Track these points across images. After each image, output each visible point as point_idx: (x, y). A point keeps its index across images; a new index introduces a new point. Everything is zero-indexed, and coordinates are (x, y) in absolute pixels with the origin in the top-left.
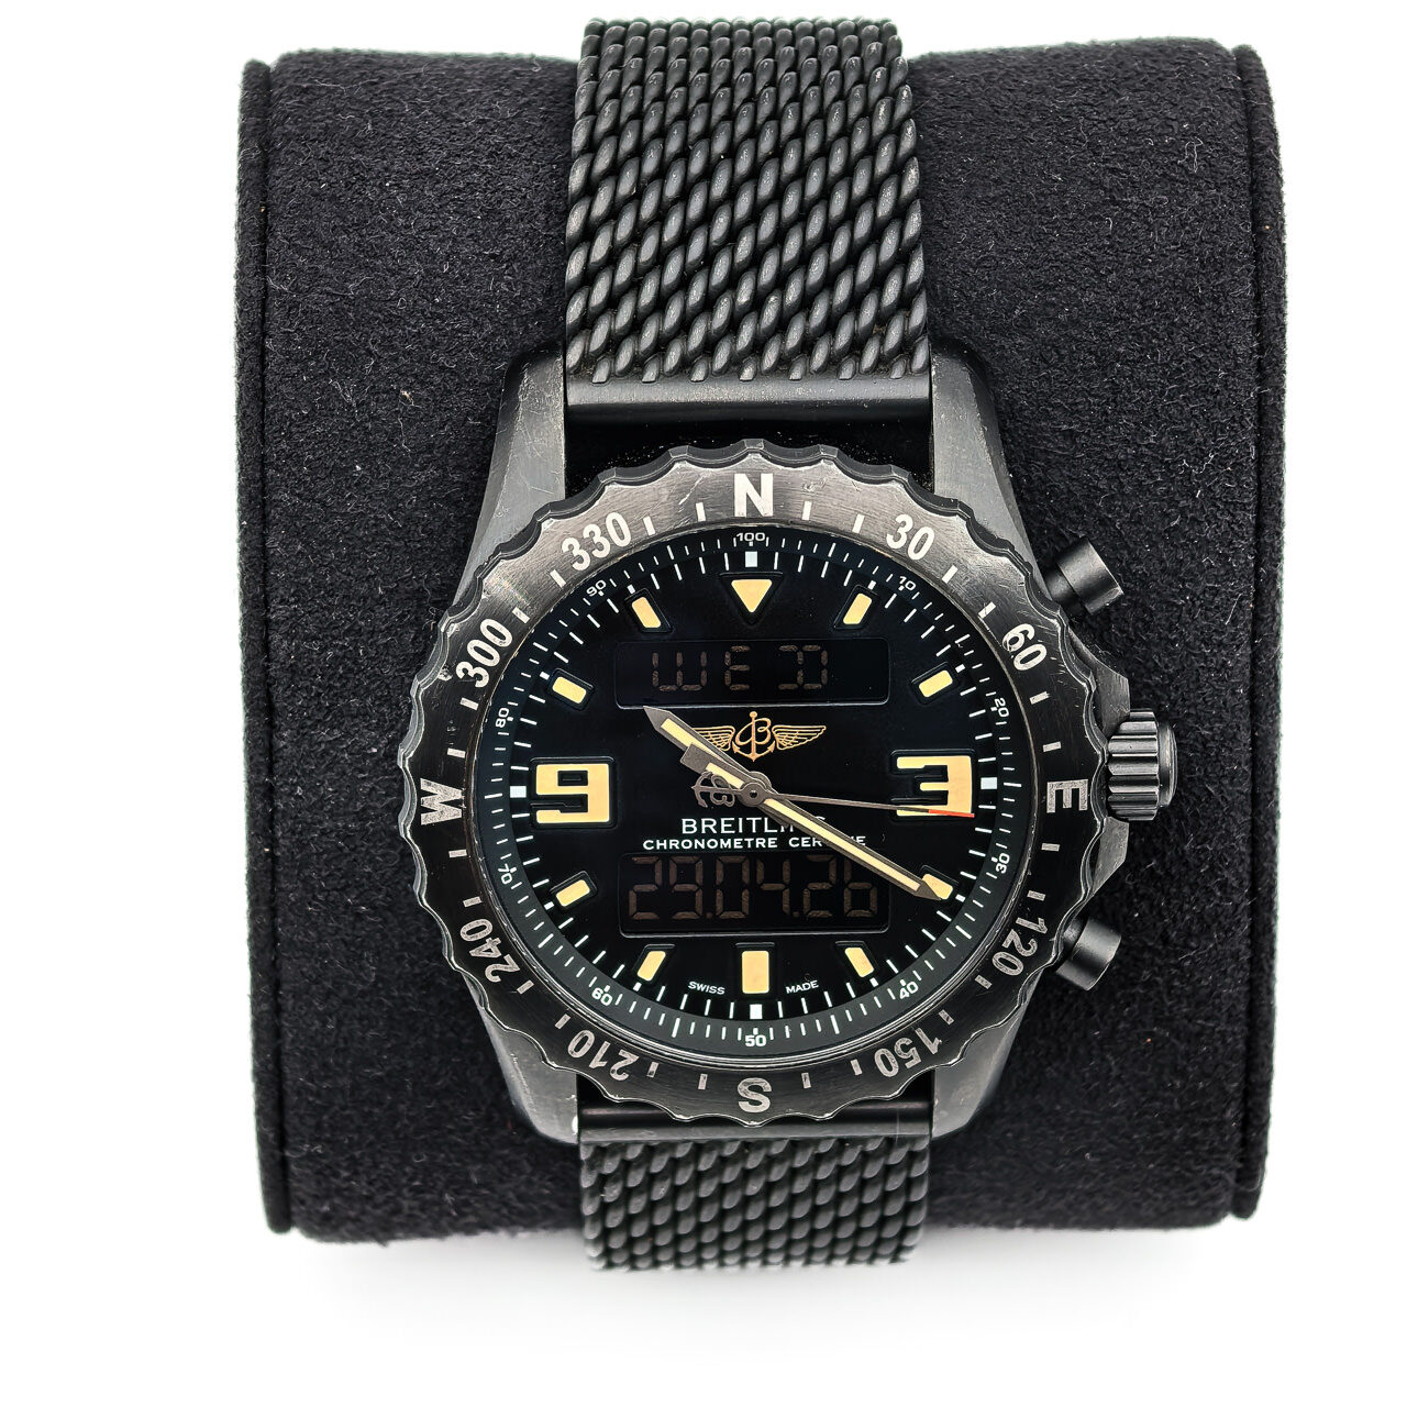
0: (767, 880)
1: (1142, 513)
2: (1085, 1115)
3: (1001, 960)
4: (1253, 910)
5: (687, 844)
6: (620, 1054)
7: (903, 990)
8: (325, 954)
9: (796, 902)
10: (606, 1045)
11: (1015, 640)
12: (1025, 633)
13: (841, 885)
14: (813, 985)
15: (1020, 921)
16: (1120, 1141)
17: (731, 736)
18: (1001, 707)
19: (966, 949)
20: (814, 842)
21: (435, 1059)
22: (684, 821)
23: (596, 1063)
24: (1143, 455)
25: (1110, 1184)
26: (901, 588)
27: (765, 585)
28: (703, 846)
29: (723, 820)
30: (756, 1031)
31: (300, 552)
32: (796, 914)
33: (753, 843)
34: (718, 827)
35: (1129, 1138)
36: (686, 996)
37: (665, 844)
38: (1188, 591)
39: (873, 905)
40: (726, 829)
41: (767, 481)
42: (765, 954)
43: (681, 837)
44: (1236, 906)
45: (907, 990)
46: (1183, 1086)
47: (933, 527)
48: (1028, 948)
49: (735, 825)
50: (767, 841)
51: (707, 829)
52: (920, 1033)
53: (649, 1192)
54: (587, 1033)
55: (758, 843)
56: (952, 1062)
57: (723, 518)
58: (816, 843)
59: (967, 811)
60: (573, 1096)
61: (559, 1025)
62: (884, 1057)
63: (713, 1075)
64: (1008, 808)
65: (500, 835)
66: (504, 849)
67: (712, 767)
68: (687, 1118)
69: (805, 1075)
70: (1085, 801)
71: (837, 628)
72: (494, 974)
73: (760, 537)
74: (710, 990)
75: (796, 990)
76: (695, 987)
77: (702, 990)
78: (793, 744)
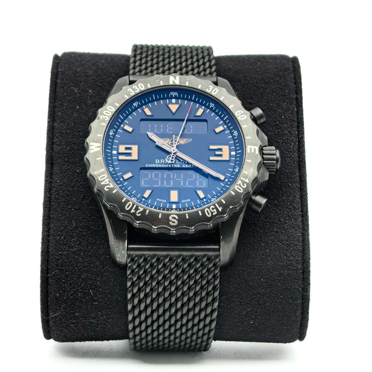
0: (177, 178)
1: (269, 121)
2: (261, 266)
3: (237, 188)
4: (302, 216)
5: (157, 166)
6: (139, 208)
8: (62, 220)
10: (135, 206)
13: (196, 179)
14: (189, 200)
15: (242, 178)
17: (168, 141)
18: (235, 133)
21: (90, 247)
22: (156, 160)
23: (133, 211)
24: (269, 108)
25: (268, 291)
26: (210, 107)
27: (177, 106)
28: (161, 166)
31: (62, 125)
32: (184, 186)
34: (165, 162)
35: (272, 273)
37: (151, 165)
38: (282, 139)
41: (178, 78)
42: (177, 192)
43: (155, 164)
45: (213, 200)
47: (218, 89)
48: (244, 185)
50: (177, 166)
52: (216, 204)
53: (145, 277)
54: (130, 203)
55: (175, 166)
56: (225, 215)
57: (167, 84)
58: (189, 166)
59: (228, 159)
60: (126, 231)
61: (123, 201)
62: (207, 211)
63: (163, 214)
64: (238, 157)
65: (110, 160)
66: (110, 164)
67: (163, 145)
68: (156, 227)
69: (187, 215)
70: (257, 152)
71: (194, 116)
72: (107, 188)
73: (176, 94)
74: (162, 201)
75: (184, 201)
76: (158, 200)
77: (160, 201)
78: (184, 143)
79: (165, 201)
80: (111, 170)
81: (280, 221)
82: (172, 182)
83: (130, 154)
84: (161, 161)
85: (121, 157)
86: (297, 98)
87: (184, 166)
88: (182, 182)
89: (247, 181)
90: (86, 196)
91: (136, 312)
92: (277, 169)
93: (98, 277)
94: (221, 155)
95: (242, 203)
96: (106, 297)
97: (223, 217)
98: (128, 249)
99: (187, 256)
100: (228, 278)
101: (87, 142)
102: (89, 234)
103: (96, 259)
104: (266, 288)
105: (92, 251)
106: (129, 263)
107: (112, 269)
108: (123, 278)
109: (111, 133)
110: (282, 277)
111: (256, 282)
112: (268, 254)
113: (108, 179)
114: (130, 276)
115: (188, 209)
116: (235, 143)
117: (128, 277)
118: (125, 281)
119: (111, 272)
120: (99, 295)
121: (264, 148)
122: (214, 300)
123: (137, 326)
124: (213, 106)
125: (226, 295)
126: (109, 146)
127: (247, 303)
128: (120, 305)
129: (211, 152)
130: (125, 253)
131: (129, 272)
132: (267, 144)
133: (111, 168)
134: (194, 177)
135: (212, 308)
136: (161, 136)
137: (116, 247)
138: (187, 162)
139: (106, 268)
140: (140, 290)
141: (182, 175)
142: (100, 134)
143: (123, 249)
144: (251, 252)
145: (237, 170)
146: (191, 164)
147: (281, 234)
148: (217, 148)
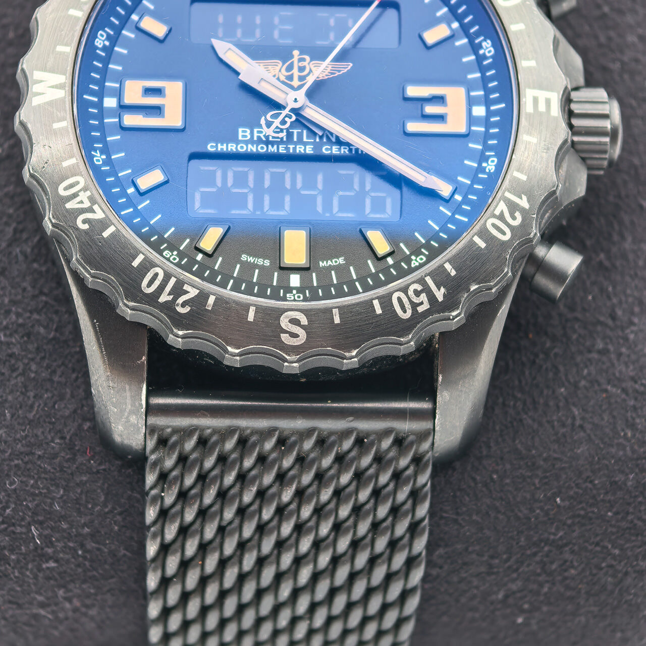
2: (556, 459)
3: (494, 225)
6: (185, 288)
7: (414, 262)
10: (173, 281)
13: (363, 193)
14: (341, 261)
15: (508, 195)
16: (584, 486)
17: (278, 68)
21: (31, 394)
22: (240, 130)
23: (164, 298)
25: (575, 534)
30: (294, 292)
32: (327, 215)
35: (591, 482)
37: (224, 147)
42: (303, 233)
45: (417, 261)
46: (634, 436)
50: (305, 148)
52: (429, 280)
53: (201, 495)
54: (158, 270)
55: (298, 149)
56: (454, 314)
58: (344, 151)
59: (463, 129)
60: (144, 358)
61: (136, 263)
62: (399, 299)
63: (259, 309)
64: (495, 125)
65: (95, 128)
66: (98, 140)
67: (263, 84)
68: (237, 351)
69: (335, 311)
70: (556, 110)
72: (84, 222)
74: (257, 261)
75: (327, 264)
76: (246, 259)
77: (252, 262)
78: (327, 75)
79: (267, 263)
80: (98, 160)
81: (613, 317)
82: (287, 199)
83: (157, 110)
84: (256, 135)
85: (130, 120)
87: (327, 149)
88: (319, 200)
89: (524, 203)
90: (22, 231)
91: (173, 595)
92: (611, 163)
93: (57, 486)
94: (441, 118)
95: (507, 272)
96: (82, 546)
97: (449, 319)
98: (150, 410)
99: (331, 433)
100: (455, 496)
101: (23, 70)
102: (30, 352)
103: (50, 431)
104: (569, 526)
105: (39, 406)
106: (153, 452)
107: (100, 464)
108: (132, 490)
109: (100, 41)
110: (619, 494)
111: (542, 509)
112: (578, 422)
113: (88, 193)
114: (154, 492)
115: (341, 294)
116: (485, 80)
117: (147, 494)
118: (138, 501)
119: (98, 472)
120: (58, 540)
121: (574, 95)
122: (411, 562)
123: (175, 634)
125: (446, 546)
126: (94, 81)
127: (509, 567)
128: (122, 571)
129: (409, 105)
130: (138, 421)
131: (151, 479)
132: (581, 81)
133: (98, 155)
134: (356, 186)
135: (405, 585)
136: (256, 53)
137: (112, 403)
138: (337, 138)
139: (80, 459)
140: (184, 531)
141: (320, 178)
142: (66, 45)
143: (134, 412)
144: (526, 413)
145: (491, 166)
146: (348, 144)
147: (618, 359)
148: (430, 95)
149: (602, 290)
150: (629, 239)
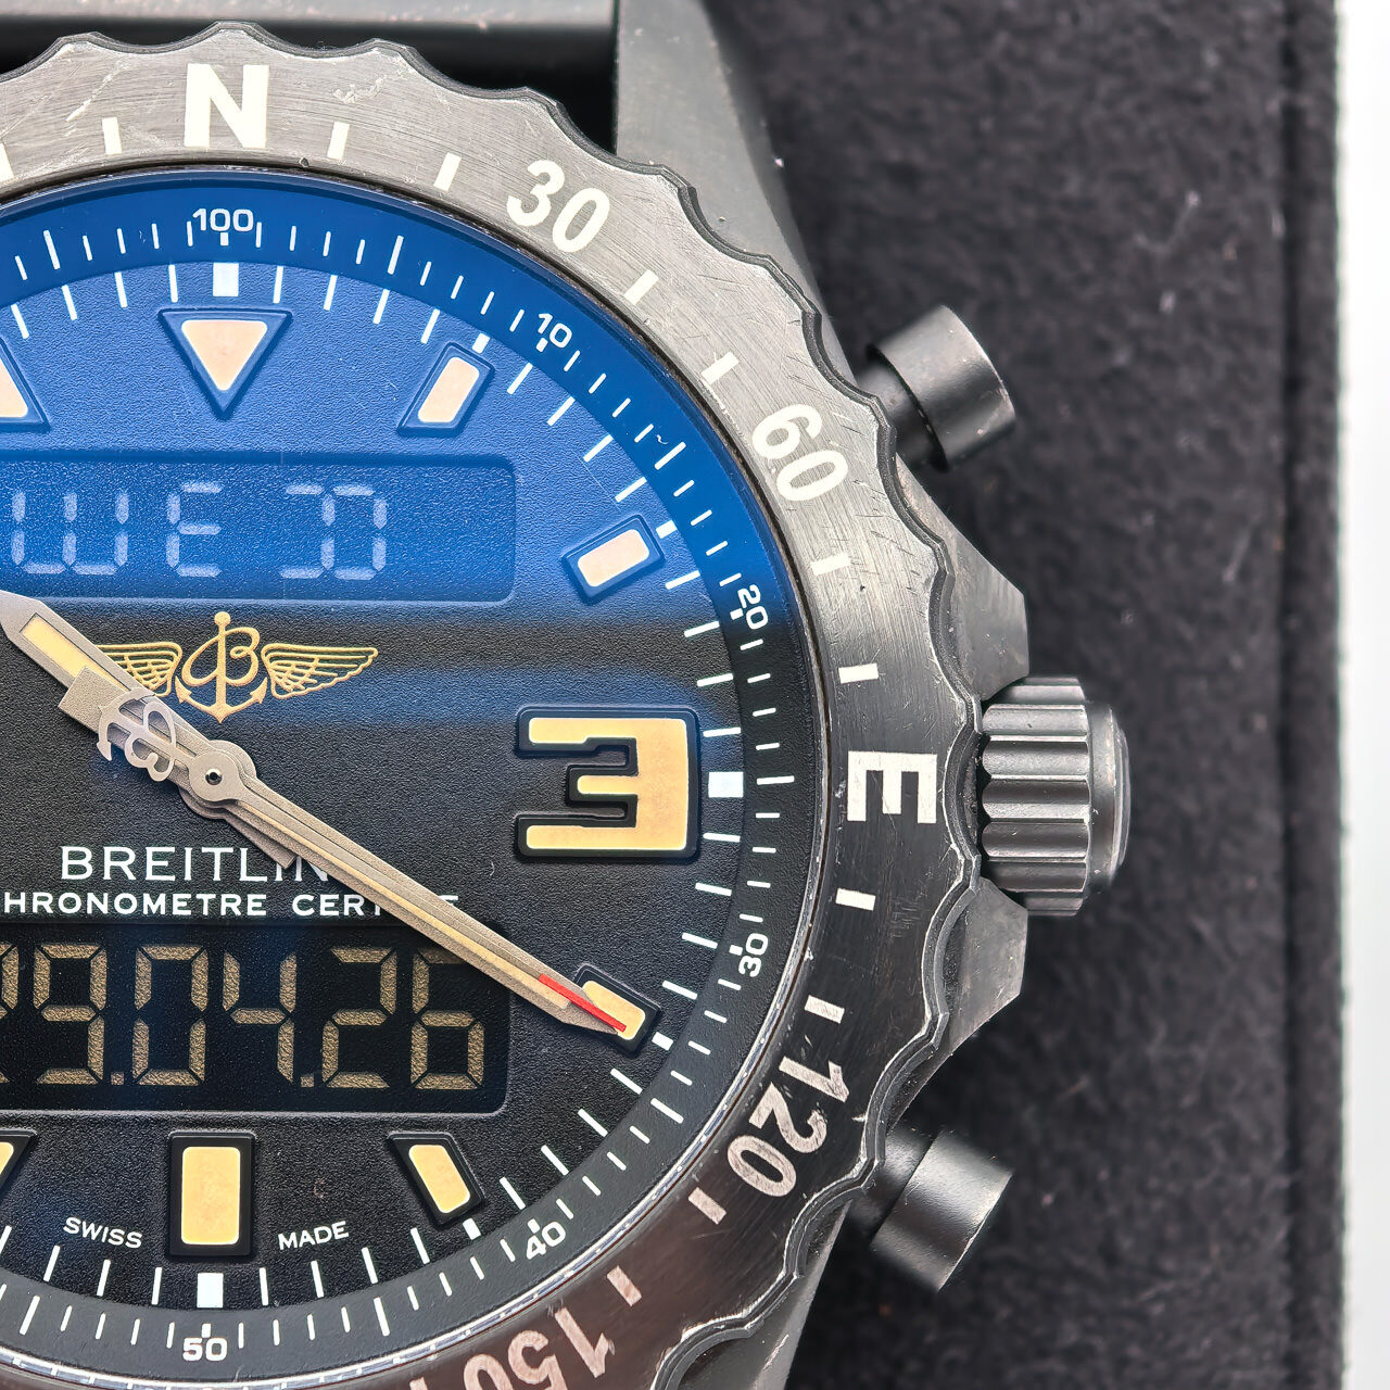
0: (245, 1002)
3: (747, 1155)
4: (1295, 1200)
5: (70, 905)
7: (534, 1240)
9: (308, 1056)
11: (777, 437)
12: (802, 424)
13: (404, 1017)
14: (337, 1231)
15: (788, 1066)
17: (172, 665)
18: (750, 606)
19: (672, 1141)
20: (347, 906)
22: (66, 850)
26: (542, 345)
27: (256, 332)
28: (104, 909)
29: (150, 851)
30: (206, 1329)
32: (307, 1082)
33: (215, 905)
34: (139, 867)
36: (56, 1250)
37: (22, 902)
39: (476, 1066)
40: (156, 871)
41: (256, 78)
42: (233, 1155)
43: (58, 887)
44: (1258, 1185)
45: (542, 1239)
47: (607, 189)
48: (806, 1131)
49: (176, 864)
50: (245, 902)
51: (116, 871)
52: (565, 1319)
55: (224, 905)
57: (162, 147)
58: (353, 906)
59: (678, 843)
62: (483, 1376)
64: (768, 832)
71: (403, 432)
73: (243, 220)
74: (109, 1236)
75: (299, 1241)
76: (77, 1231)
77: (93, 1238)
78: (306, 685)
79: (135, 1240)
81: (1110, 1256)
84: (108, 863)
86: (1291, 114)
87: (304, 905)
88: (286, 1038)
94: (622, 810)
116: (743, 697)
124: (562, 345)
134: (388, 999)
145: (751, 957)
147: (1118, 1376)
148: (590, 741)
149: (1082, 1179)
150: (1161, 1031)
